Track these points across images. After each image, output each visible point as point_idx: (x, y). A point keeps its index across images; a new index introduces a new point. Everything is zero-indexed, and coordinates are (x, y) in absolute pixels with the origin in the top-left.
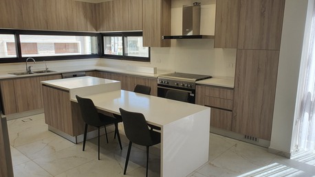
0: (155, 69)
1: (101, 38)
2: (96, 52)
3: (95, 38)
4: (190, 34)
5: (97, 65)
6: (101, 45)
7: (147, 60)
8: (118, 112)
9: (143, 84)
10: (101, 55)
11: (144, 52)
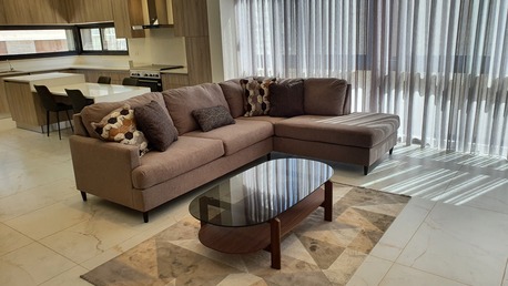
0: (131, 62)
1: (77, 32)
2: (72, 48)
3: (70, 32)
4: (156, 23)
5: (75, 64)
6: (78, 40)
7: (125, 53)
8: (65, 93)
9: (104, 75)
10: (79, 51)
11: (121, 44)
